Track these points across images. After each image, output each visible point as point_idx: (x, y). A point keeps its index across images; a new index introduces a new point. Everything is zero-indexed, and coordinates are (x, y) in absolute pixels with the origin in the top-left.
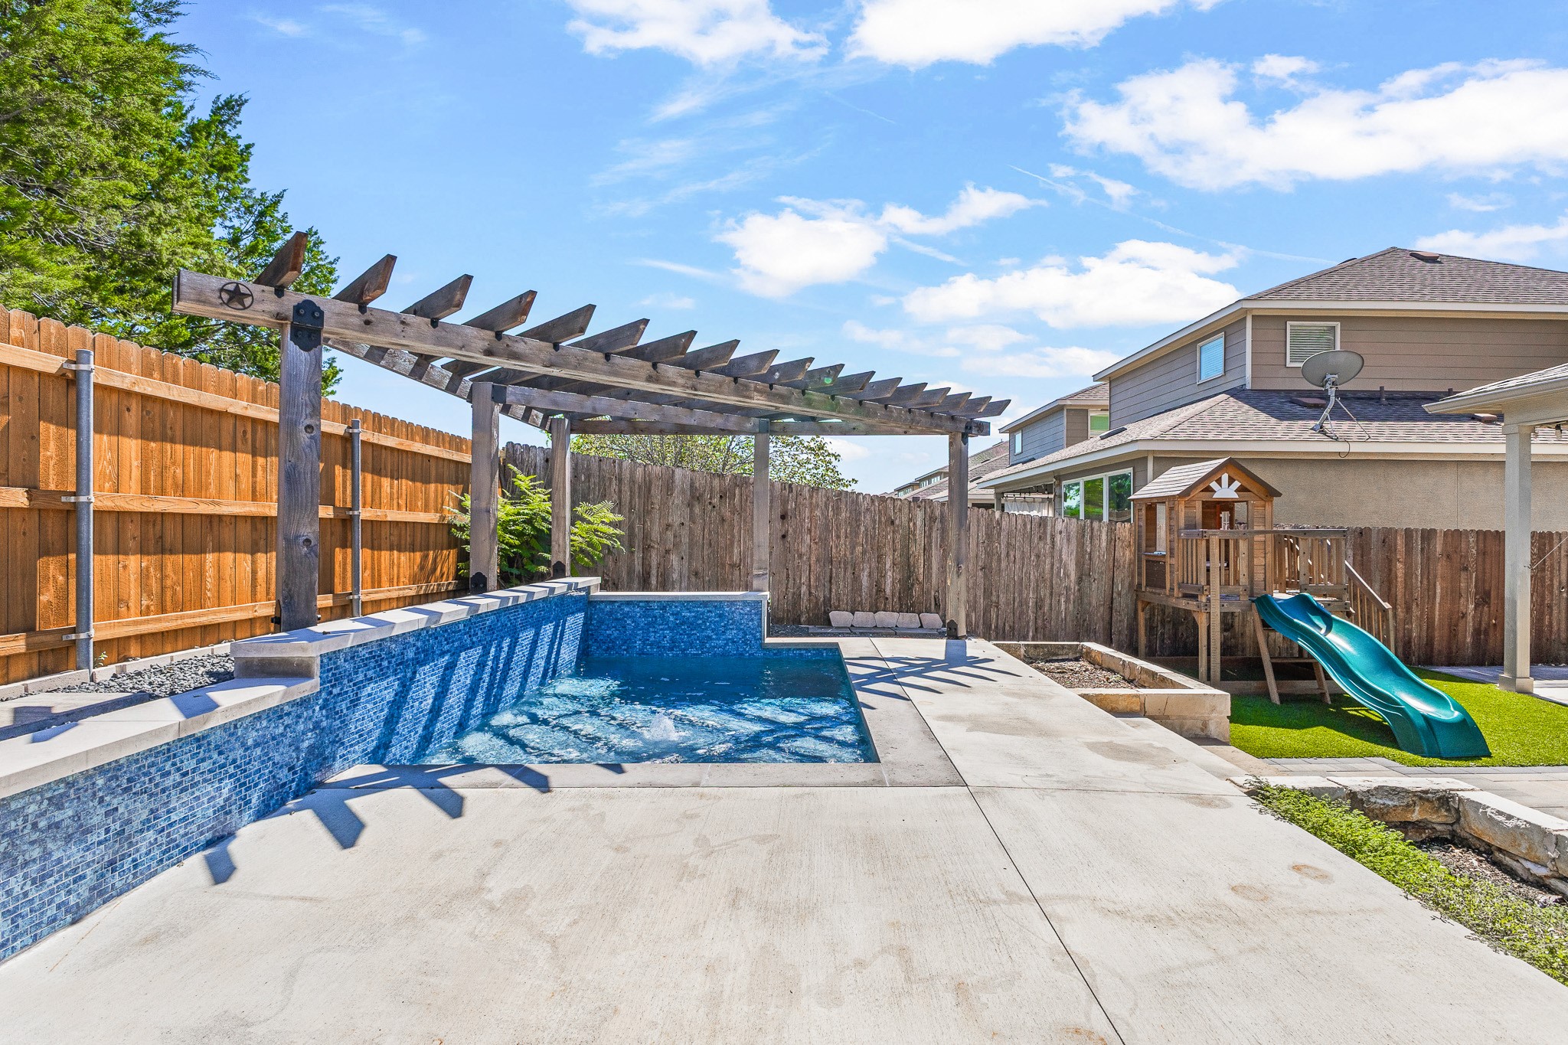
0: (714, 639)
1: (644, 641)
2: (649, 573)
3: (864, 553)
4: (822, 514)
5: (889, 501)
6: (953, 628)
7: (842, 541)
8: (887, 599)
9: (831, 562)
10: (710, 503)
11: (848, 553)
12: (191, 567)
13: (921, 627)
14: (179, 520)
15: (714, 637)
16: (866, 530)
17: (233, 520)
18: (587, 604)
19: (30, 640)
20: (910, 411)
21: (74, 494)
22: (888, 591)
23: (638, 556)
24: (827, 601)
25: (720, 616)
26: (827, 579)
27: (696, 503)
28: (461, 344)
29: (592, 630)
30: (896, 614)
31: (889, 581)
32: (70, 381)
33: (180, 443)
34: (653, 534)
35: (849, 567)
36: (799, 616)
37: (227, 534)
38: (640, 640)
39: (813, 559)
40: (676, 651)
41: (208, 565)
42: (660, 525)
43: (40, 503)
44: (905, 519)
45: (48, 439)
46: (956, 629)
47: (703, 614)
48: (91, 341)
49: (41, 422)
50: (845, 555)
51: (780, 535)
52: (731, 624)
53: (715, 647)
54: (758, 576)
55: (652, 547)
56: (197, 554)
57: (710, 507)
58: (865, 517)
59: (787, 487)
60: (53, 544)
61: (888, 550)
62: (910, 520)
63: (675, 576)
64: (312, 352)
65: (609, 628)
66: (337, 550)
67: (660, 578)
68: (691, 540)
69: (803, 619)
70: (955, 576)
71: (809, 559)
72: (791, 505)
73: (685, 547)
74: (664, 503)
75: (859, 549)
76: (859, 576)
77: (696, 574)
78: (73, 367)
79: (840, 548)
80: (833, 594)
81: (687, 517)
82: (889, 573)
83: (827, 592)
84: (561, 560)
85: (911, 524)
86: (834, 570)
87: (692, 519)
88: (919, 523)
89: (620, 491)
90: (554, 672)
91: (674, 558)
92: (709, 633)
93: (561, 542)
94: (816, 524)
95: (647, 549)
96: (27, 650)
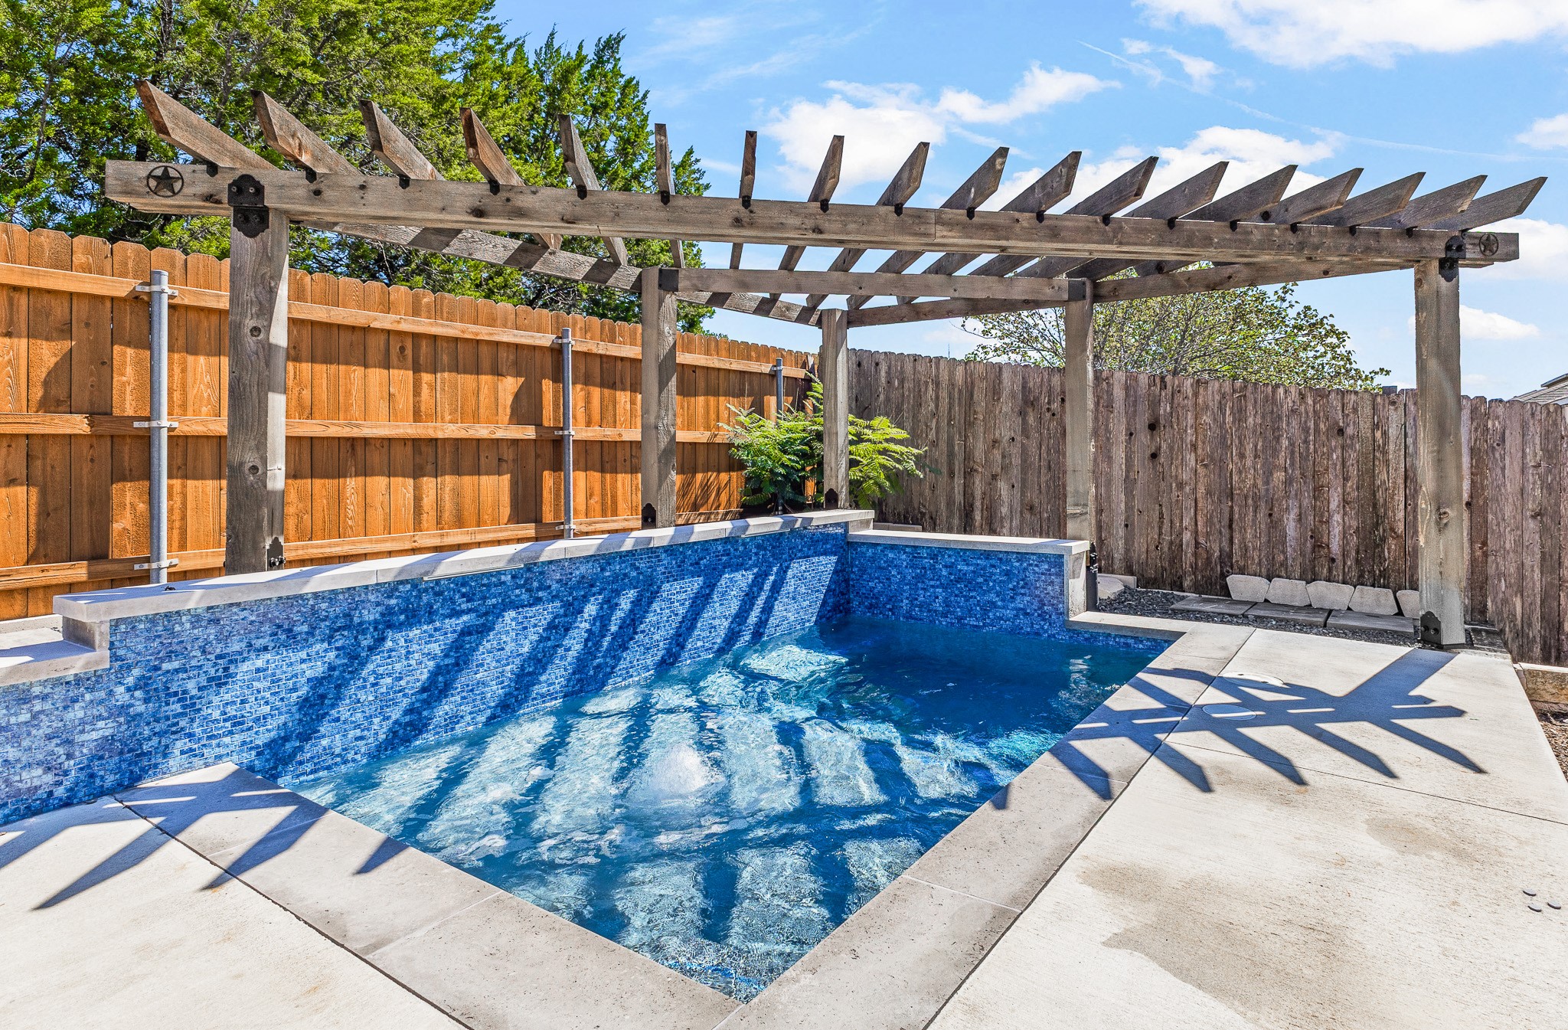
0: (999, 607)
1: (913, 600)
2: (972, 505)
3: (1288, 482)
4: (1215, 419)
5: (1333, 395)
6: (1432, 626)
7: (1249, 463)
8: (1333, 560)
9: (1231, 496)
10: (1049, 410)
11: (1260, 482)
12: (324, 493)
13: (1400, 613)
14: (306, 445)
15: (999, 603)
16: (1292, 444)
17: (386, 443)
18: (842, 545)
19: (92, 568)
20: (1294, 228)
21: (148, 419)
22: (1335, 547)
23: (959, 481)
24: (1226, 558)
25: (1007, 573)
26: (1226, 522)
27: (1030, 410)
28: (440, 205)
29: (853, 580)
30: (1348, 589)
31: (1336, 531)
32: (142, 303)
33: (307, 362)
34: (977, 454)
35: (1263, 505)
36: (1180, 578)
37: (376, 458)
38: (907, 598)
39: (1202, 490)
40: (950, 619)
41: (349, 491)
42: (985, 442)
43: (106, 428)
44: (1365, 426)
45: (124, 364)
46: (1437, 631)
47: (984, 568)
48: (182, 262)
49: (115, 347)
50: (1255, 485)
51: (1148, 453)
52: (1023, 587)
53: (1001, 618)
54: (1074, 515)
55: (976, 471)
56: (333, 477)
57: (1048, 415)
58: (1288, 424)
59: (1158, 381)
60: (131, 470)
61: (1332, 478)
62: (1375, 426)
63: (1004, 510)
64: (258, 238)
65: (871, 579)
66: (546, 473)
67: (985, 513)
68: (1024, 461)
69: (1186, 584)
70: (1434, 531)
71: (1194, 490)
72: (1165, 408)
73: (1015, 471)
74: (989, 412)
75: (1279, 476)
76: (1281, 520)
77: (1031, 508)
78: (147, 289)
79: (1247, 475)
80: (1236, 547)
81: (1019, 429)
82: (1337, 518)
83: (1225, 544)
84: (834, 488)
85: (1378, 434)
86: (1236, 509)
87: (1025, 432)
88: (1393, 432)
89: (937, 398)
90: (757, 635)
91: (1003, 486)
92: (992, 597)
93: (833, 465)
94: (1205, 436)
95: (969, 473)
96: (89, 578)
